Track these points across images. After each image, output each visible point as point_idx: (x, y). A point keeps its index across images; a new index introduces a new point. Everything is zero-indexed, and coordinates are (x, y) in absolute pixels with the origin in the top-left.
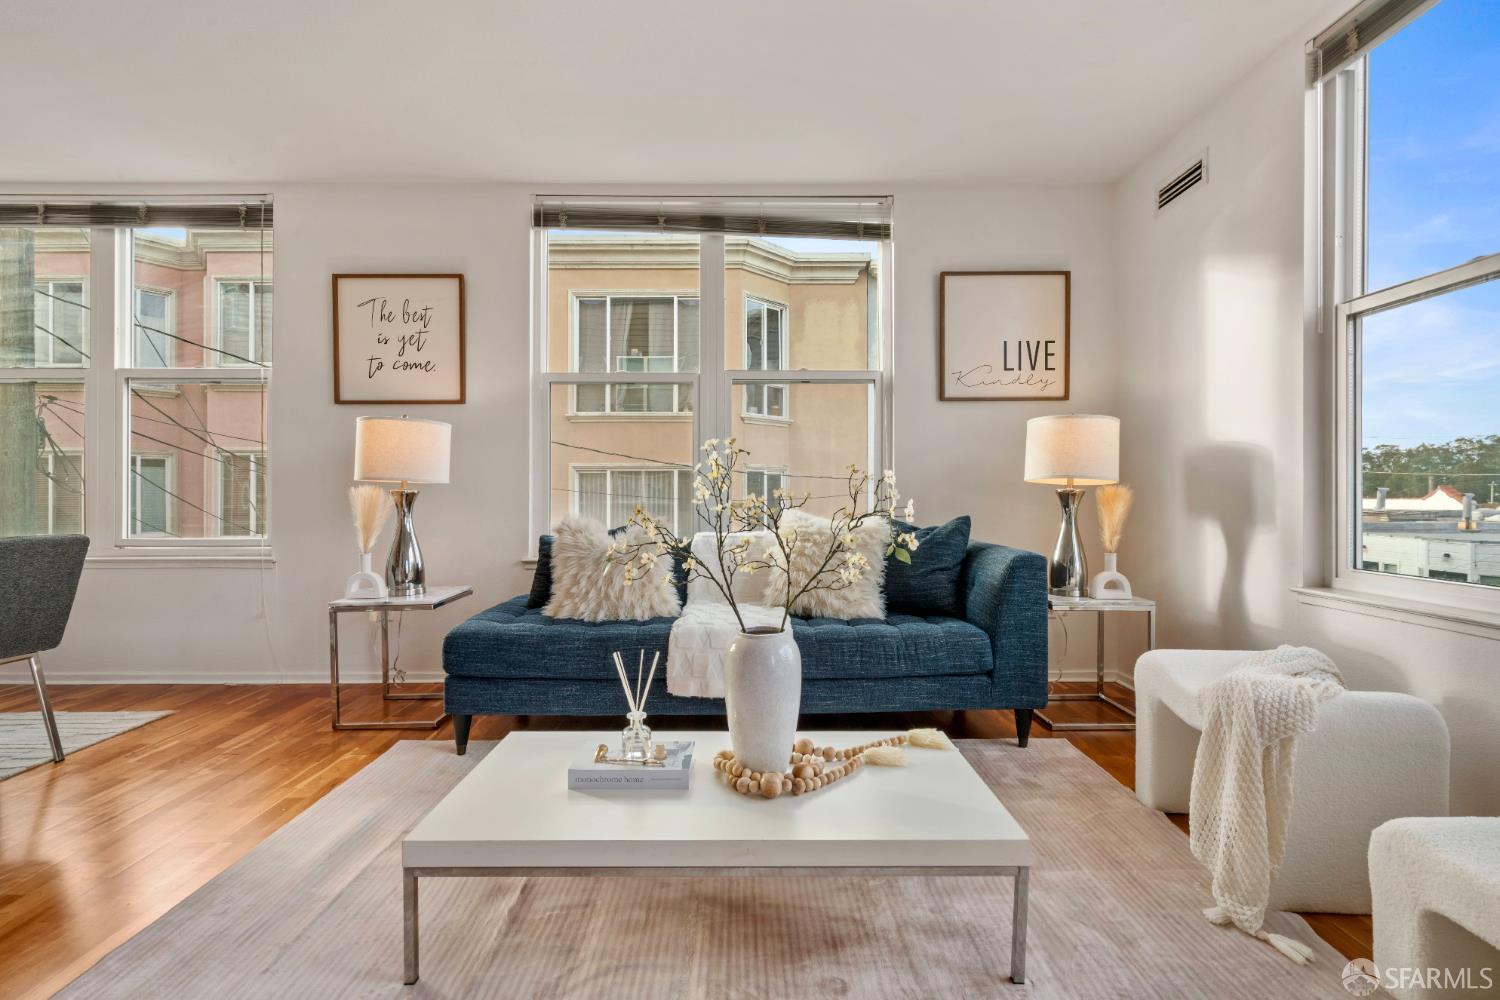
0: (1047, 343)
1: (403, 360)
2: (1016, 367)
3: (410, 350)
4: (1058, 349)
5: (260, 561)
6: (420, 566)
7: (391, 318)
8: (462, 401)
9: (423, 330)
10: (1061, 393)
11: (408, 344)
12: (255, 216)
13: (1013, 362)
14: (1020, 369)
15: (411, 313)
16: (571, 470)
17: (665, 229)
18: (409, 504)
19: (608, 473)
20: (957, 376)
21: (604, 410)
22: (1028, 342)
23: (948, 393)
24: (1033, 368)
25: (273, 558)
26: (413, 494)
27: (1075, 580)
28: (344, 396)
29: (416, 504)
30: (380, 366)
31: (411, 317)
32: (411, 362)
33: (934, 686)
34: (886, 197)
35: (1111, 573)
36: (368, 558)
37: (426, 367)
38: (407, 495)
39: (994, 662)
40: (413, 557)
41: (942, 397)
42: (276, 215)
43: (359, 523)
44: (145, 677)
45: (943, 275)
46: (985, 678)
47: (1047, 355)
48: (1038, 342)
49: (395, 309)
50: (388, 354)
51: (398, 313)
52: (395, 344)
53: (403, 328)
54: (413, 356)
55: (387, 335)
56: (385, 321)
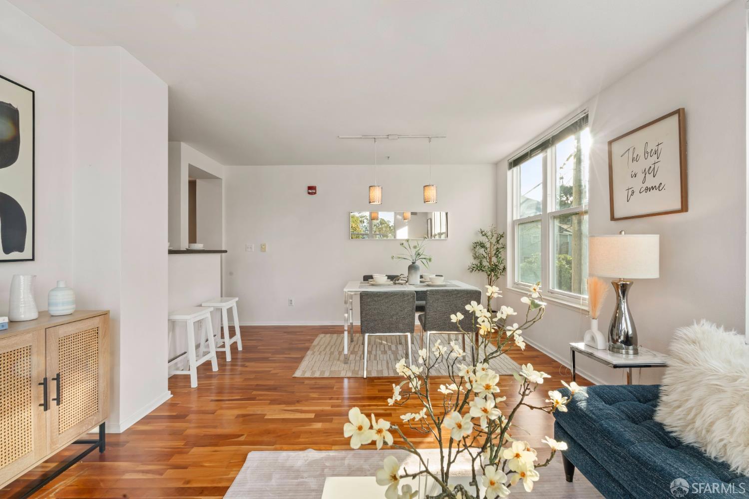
1: (644, 186)
3: (649, 177)
6: (630, 332)
7: (637, 160)
9: (657, 161)
11: (647, 174)
15: (649, 151)
18: (624, 293)
28: (617, 215)
29: (631, 292)
30: (633, 192)
31: (649, 154)
32: (650, 186)
36: (595, 323)
37: (659, 187)
38: (623, 285)
40: (626, 326)
42: (591, 119)
49: (640, 151)
50: (637, 184)
51: (642, 154)
52: (641, 176)
53: (645, 164)
54: (651, 182)
55: (635, 171)
56: (635, 162)
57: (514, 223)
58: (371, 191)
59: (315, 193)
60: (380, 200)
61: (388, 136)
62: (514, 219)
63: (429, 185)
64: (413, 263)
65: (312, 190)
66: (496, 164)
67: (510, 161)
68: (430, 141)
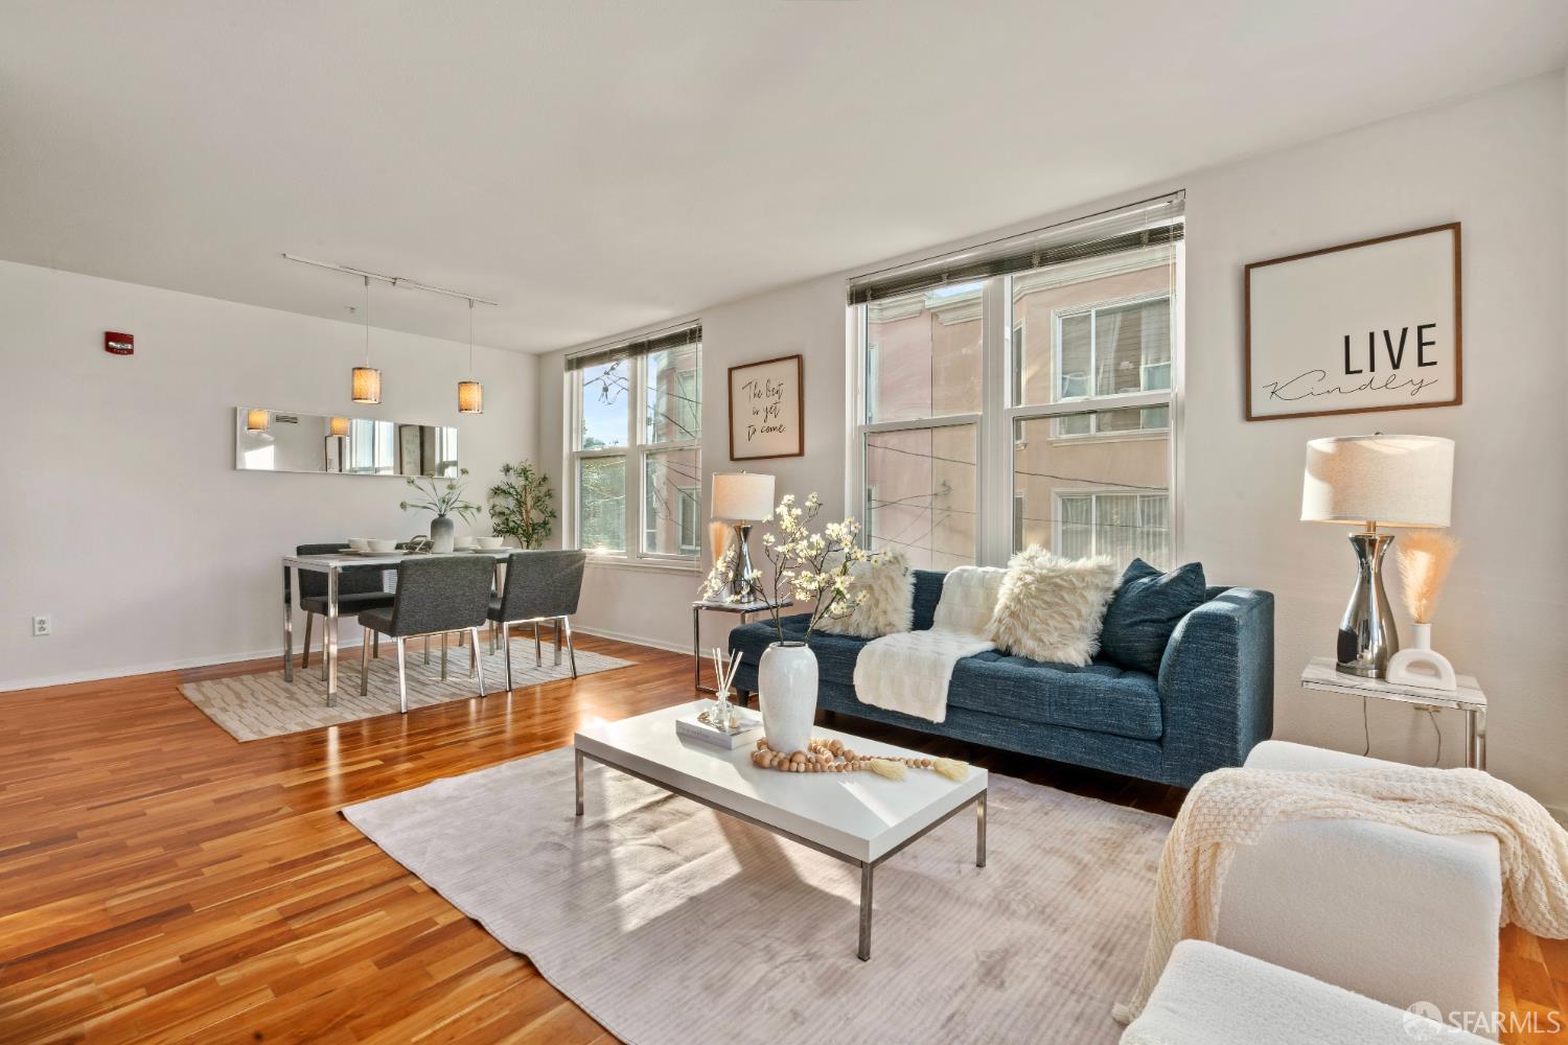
0: (1420, 329)
1: (766, 425)
2: (1366, 366)
3: (771, 417)
4: (1443, 336)
5: (693, 572)
7: (760, 395)
8: (801, 453)
9: (778, 401)
10: (1450, 395)
11: (769, 413)
12: (693, 335)
13: (1360, 359)
14: (1372, 369)
15: (771, 389)
16: (1053, 494)
17: (949, 284)
18: (746, 535)
19: (1094, 498)
20: (1272, 389)
21: (1089, 431)
22: (1386, 333)
23: (1255, 412)
24: (1396, 366)
25: (701, 570)
26: (748, 528)
27: (1369, 655)
28: (736, 455)
29: (750, 535)
30: (754, 431)
31: (771, 392)
32: (771, 426)
33: (1091, 741)
34: (1176, 193)
35: (1424, 649)
37: (780, 429)
38: (744, 529)
39: (1164, 731)
41: (1248, 416)
42: (704, 333)
43: (713, 548)
44: (645, 641)
45: (1249, 267)
46: (1155, 746)
47: (1421, 344)
48: (1405, 331)
49: (762, 387)
50: (759, 422)
51: (764, 390)
52: (762, 414)
53: (768, 402)
54: (772, 422)
55: (757, 408)
56: (756, 398)
57: (573, 456)
58: (355, 379)
59: (130, 352)
60: (378, 395)
61: (396, 279)
62: (574, 450)
63: (470, 382)
64: (441, 516)
65: (117, 342)
66: (540, 358)
67: (570, 357)
68: (471, 306)
